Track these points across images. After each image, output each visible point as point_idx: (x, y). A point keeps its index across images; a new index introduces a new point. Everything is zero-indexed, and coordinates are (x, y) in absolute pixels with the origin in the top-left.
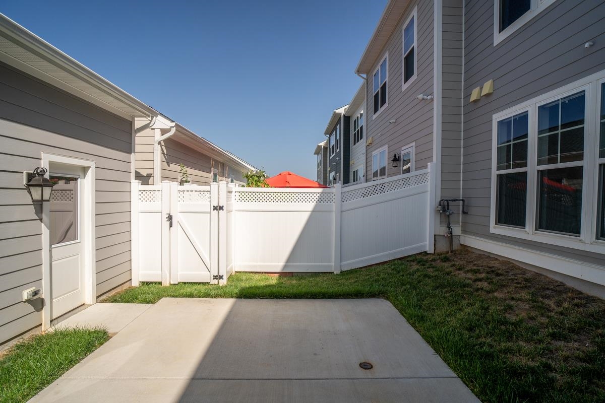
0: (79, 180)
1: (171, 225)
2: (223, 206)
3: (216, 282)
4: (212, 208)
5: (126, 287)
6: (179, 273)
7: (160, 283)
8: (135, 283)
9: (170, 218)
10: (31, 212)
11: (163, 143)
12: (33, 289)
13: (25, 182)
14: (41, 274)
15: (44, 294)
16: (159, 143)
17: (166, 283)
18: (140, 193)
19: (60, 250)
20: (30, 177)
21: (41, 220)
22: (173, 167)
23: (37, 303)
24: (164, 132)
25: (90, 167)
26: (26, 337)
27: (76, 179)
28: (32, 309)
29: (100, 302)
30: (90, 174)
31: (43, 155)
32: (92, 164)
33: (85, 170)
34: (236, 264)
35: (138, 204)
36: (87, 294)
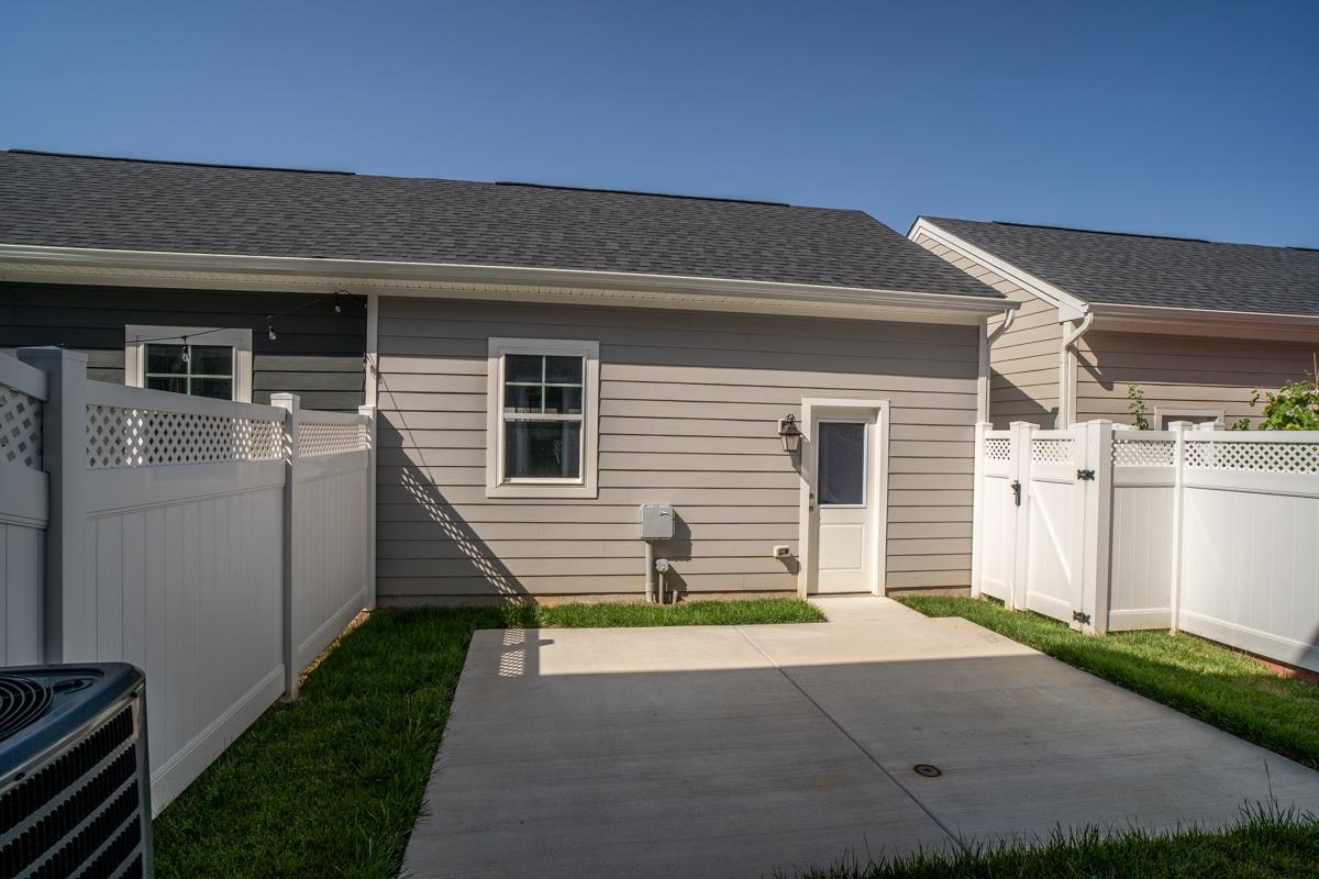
0: (866, 426)
1: (1018, 503)
2: (1093, 472)
3: (1075, 625)
6: (1028, 593)
7: (1001, 602)
8: (975, 594)
9: (1017, 488)
10: (787, 463)
11: (1082, 345)
12: (786, 547)
13: (779, 431)
14: (798, 533)
15: (803, 560)
16: (1070, 348)
17: (1009, 606)
18: (987, 443)
19: (827, 513)
20: (784, 424)
21: (800, 472)
22: (1121, 389)
23: (792, 566)
24: (1077, 323)
25: (880, 408)
26: (778, 596)
27: (863, 425)
28: (785, 569)
29: (894, 599)
30: (883, 417)
31: (804, 400)
32: (884, 405)
33: (876, 411)
34: (1181, 611)
35: (984, 463)
36: (874, 579)
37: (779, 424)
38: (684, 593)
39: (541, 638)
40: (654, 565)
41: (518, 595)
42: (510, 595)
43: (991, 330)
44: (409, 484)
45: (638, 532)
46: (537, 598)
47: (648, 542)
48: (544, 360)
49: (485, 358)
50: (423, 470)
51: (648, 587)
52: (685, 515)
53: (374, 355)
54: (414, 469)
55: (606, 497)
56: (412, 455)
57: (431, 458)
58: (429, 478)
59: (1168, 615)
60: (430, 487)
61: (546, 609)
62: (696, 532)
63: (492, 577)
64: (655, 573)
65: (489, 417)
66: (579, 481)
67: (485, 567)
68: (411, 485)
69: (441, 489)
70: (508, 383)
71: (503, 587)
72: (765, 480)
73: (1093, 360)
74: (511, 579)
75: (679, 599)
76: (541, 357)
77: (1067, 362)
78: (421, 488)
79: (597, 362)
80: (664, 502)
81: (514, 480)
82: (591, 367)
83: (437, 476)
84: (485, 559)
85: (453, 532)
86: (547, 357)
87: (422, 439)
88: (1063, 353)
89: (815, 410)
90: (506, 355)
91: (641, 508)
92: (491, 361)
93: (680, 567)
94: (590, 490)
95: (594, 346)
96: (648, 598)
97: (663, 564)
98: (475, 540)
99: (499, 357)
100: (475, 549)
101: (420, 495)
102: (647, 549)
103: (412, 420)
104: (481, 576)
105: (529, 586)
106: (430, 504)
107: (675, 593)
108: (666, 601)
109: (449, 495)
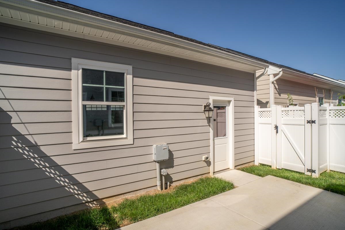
0: (227, 107)
2: (315, 121)
4: (306, 122)
5: (251, 164)
6: (282, 163)
7: (271, 166)
9: (276, 127)
10: (205, 122)
11: (275, 82)
12: (206, 156)
13: (203, 109)
14: (209, 150)
15: (211, 160)
16: (273, 83)
17: (274, 167)
18: (259, 113)
19: (218, 140)
20: (205, 107)
21: (210, 126)
22: (283, 96)
23: (208, 163)
24: (275, 75)
25: (231, 101)
26: (204, 176)
27: (225, 107)
28: (206, 165)
29: (236, 169)
30: (232, 104)
31: (210, 97)
32: (232, 99)
33: (229, 102)
34: (330, 164)
35: (258, 119)
36: (231, 165)
37: (203, 107)
38: (172, 182)
40: (160, 172)
41: (93, 201)
42: (88, 202)
43: (257, 76)
44: (18, 147)
45: (154, 158)
46: (104, 200)
47: (158, 162)
48: (104, 73)
49: (70, 70)
50: (29, 138)
51: (158, 183)
52: (172, 148)
54: (21, 137)
55: (138, 143)
56: (21, 129)
57: (32, 129)
58: (34, 143)
59: (327, 166)
60: (35, 148)
62: (175, 155)
63: (78, 194)
64: (161, 176)
65: (73, 104)
66: (124, 136)
67: (73, 190)
68: (19, 147)
69: (42, 149)
70: (84, 85)
71: (84, 198)
72: (199, 130)
73: (277, 87)
74: (89, 193)
75: (170, 186)
76: (103, 71)
77: (272, 86)
78: (27, 148)
79: (131, 76)
80: (163, 143)
81: (89, 139)
82: (129, 78)
83: (39, 140)
84: (73, 185)
85: (51, 173)
86: (106, 72)
87: (26, 117)
88: (271, 84)
89: (214, 101)
90: (83, 69)
91: (154, 146)
92: (74, 72)
93: (170, 171)
94: (130, 141)
95: (130, 68)
96: (159, 188)
97: (164, 172)
98: (66, 175)
99: (78, 70)
100: (67, 180)
101: (26, 153)
102: (157, 165)
103: (17, 105)
104: (72, 195)
105: (99, 195)
106: (34, 158)
107: (168, 183)
108: (166, 188)
109: (47, 151)
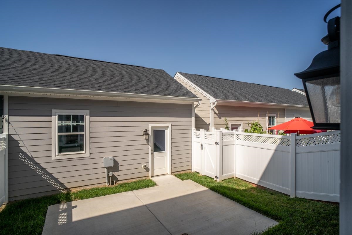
0: (166, 130)
1: (202, 149)
2: (218, 143)
3: (215, 179)
4: (215, 143)
6: (205, 171)
7: (199, 173)
8: (193, 171)
9: (202, 145)
10: (145, 142)
11: (215, 109)
12: (145, 165)
13: (143, 133)
14: (149, 161)
15: (150, 168)
16: (212, 109)
17: (200, 174)
18: (195, 134)
19: (156, 154)
20: (144, 132)
21: (149, 144)
22: (223, 119)
23: (147, 169)
24: (214, 103)
25: (169, 126)
26: (144, 178)
28: (146, 171)
29: (174, 175)
30: (170, 128)
31: (149, 125)
32: (170, 125)
33: (168, 127)
34: (236, 173)
35: (194, 139)
36: (168, 170)
37: (143, 132)
38: (117, 181)
39: (73, 205)
40: (108, 174)
41: (64, 189)
42: (61, 189)
43: (195, 106)
44: (22, 158)
45: (103, 165)
46: (70, 189)
47: (106, 168)
48: (71, 116)
49: (51, 116)
50: (28, 154)
51: (106, 181)
52: (117, 159)
53: (7, 116)
54: (23, 153)
55: (93, 156)
56: (24, 149)
57: (31, 149)
58: (31, 156)
59: (234, 174)
60: (31, 159)
61: (74, 193)
62: (120, 164)
63: (54, 185)
64: (108, 177)
65: (53, 135)
66: (84, 152)
67: (52, 182)
68: (23, 159)
69: (35, 159)
71: (58, 187)
72: (139, 147)
73: (217, 112)
74: (61, 184)
75: (116, 183)
76: (70, 115)
77: (212, 112)
78: (27, 159)
79: (89, 116)
80: (110, 156)
81: (62, 154)
82: (87, 118)
83: (34, 155)
84: (52, 179)
85: (40, 172)
86: (72, 115)
87: (27, 143)
88: (211, 110)
89: (152, 127)
90: (58, 115)
91: (104, 158)
92: (53, 117)
93: (116, 174)
94: (88, 154)
95: (88, 111)
96: (107, 184)
97: (111, 174)
98: (48, 174)
99: (56, 116)
100: (48, 177)
101: (27, 162)
102: (106, 170)
103: (23, 137)
104: (51, 185)
105: (68, 186)
106: (30, 164)
107: (115, 181)
108: (112, 184)
109: (38, 160)
